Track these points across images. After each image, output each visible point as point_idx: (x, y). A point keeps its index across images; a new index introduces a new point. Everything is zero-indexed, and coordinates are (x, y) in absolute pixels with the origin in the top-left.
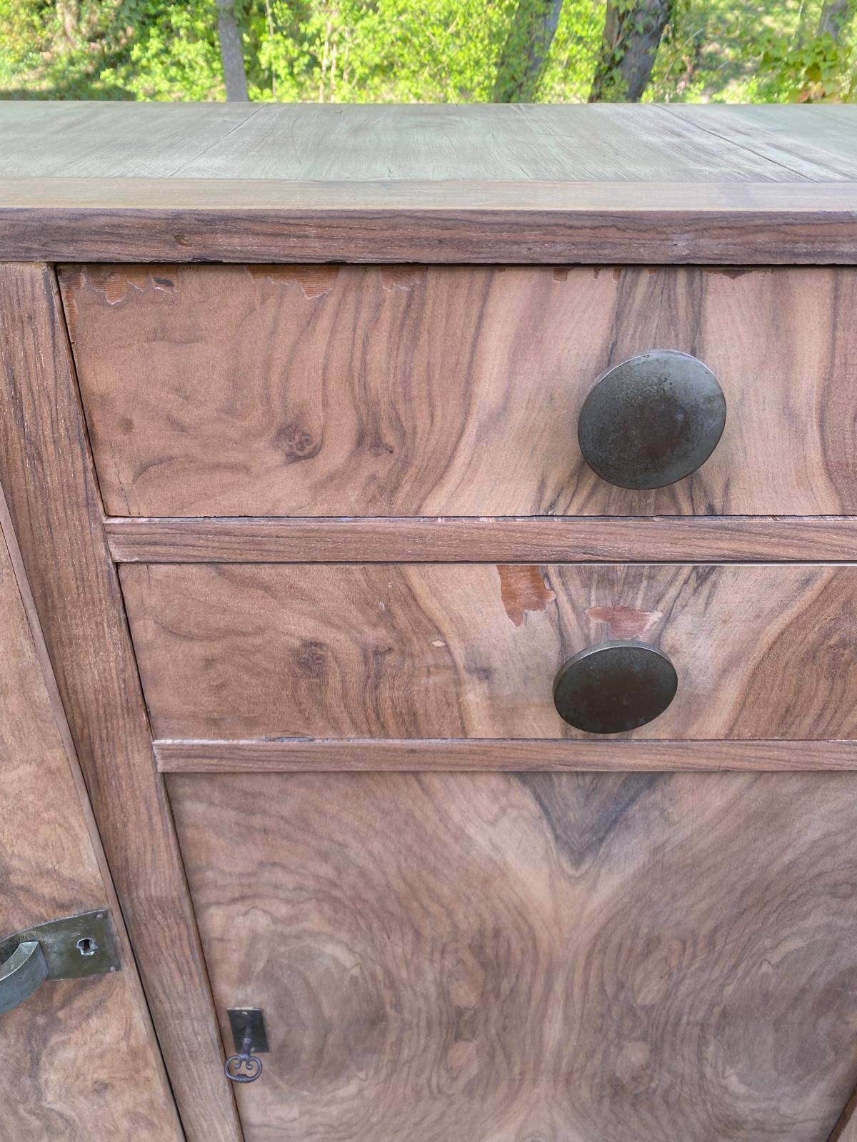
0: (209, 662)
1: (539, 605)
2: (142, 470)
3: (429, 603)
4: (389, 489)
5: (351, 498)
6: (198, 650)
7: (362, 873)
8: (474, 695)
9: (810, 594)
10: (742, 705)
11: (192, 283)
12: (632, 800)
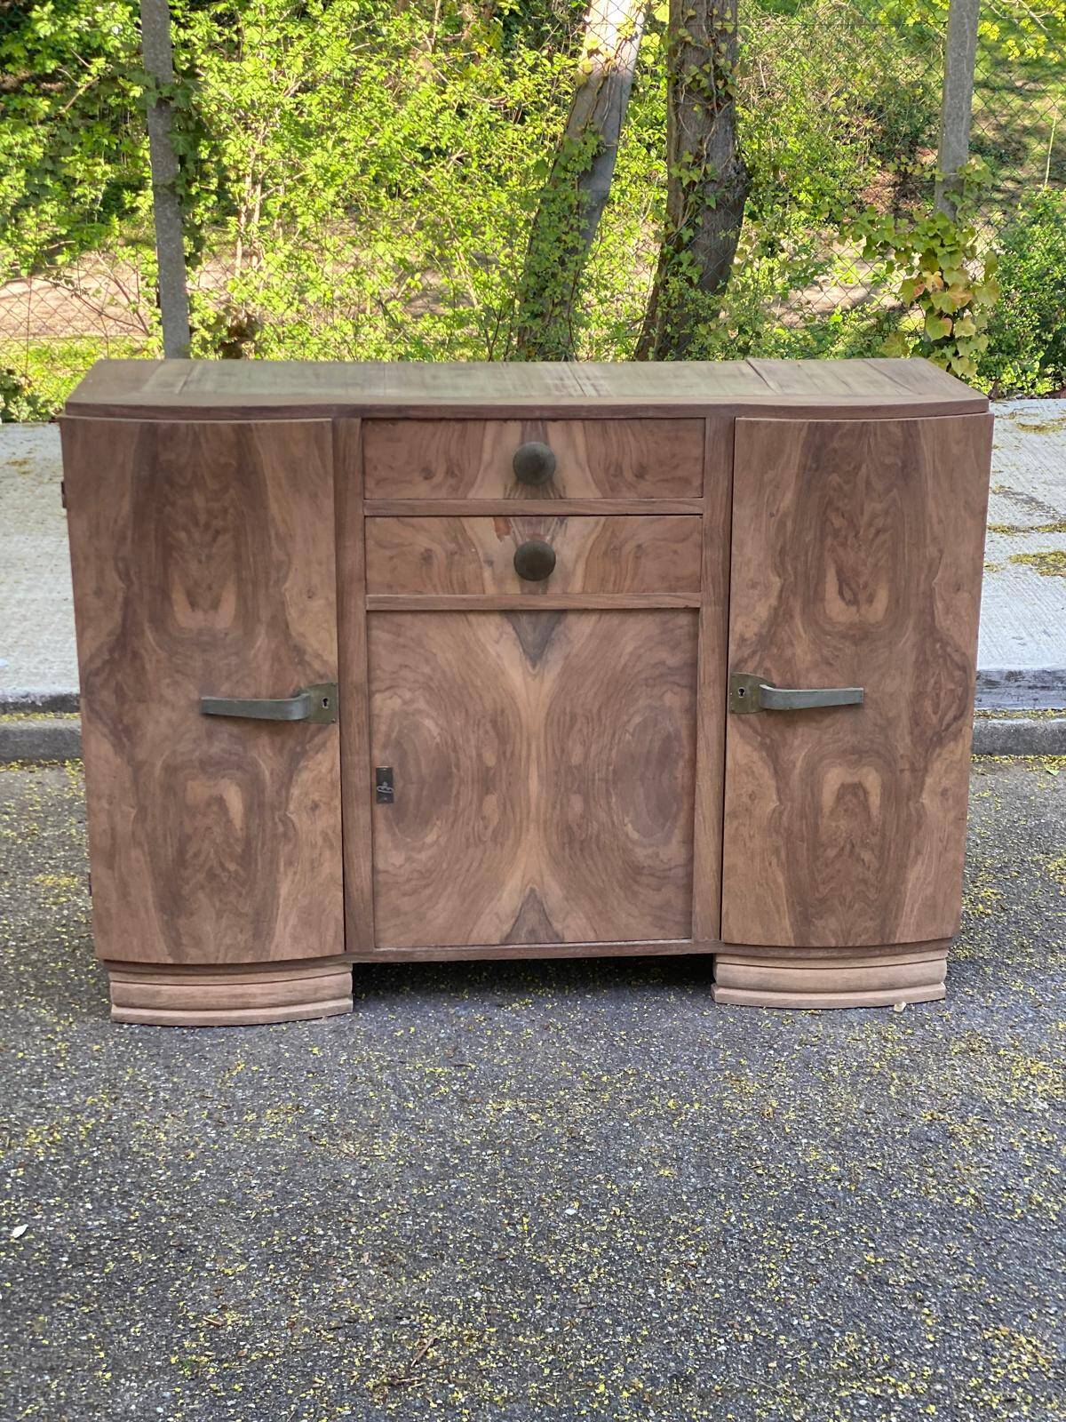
0: (391, 558)
1: (508, 533)
2: (377, 483)
3: (469, 533)
4: (455, 489)
5: (443, 493)
6: (388, 553)
7: (444, 672)
8: (487, 574)
9: (599, 528)
10: (585, 577)
11: (401, 425)
12: (553, 629)
